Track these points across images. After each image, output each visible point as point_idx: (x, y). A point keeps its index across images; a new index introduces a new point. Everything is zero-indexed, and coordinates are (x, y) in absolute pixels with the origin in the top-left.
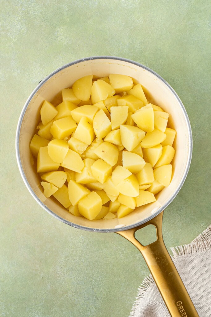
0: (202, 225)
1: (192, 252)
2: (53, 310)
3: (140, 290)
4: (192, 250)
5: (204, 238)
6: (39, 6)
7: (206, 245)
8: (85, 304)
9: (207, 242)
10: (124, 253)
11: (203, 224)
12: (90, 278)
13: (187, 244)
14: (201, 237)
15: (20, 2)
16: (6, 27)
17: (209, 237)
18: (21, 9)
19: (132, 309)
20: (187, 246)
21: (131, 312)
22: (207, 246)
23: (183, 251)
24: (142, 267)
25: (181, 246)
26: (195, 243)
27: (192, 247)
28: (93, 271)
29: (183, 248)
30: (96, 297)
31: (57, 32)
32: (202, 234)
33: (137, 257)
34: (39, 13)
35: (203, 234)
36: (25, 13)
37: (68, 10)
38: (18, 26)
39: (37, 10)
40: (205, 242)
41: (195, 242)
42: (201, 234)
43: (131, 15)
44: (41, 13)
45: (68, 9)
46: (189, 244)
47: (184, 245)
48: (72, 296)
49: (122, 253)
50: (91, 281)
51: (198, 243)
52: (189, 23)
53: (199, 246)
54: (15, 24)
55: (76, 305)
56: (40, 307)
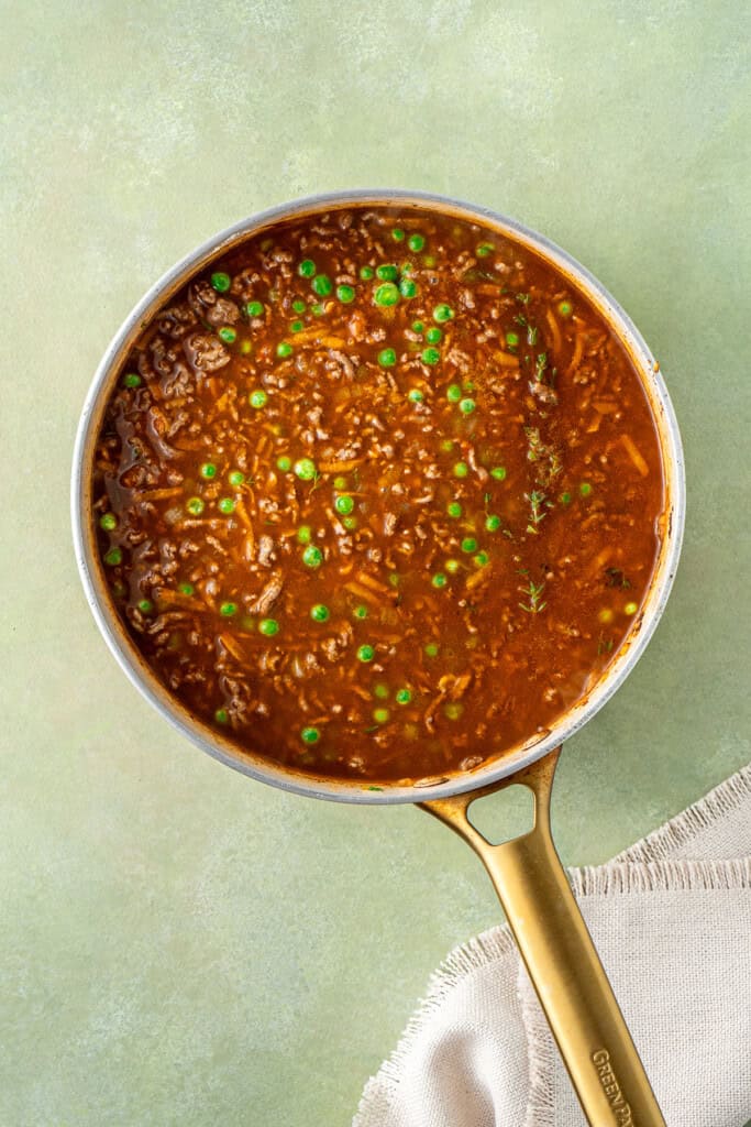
1: (609, 890)
2: (171, 1002)
3: (437, 981)
4: (609, 885)
5: (649, 853)
6: (244, 75)
7: (653, 872)
8: (267, 996)
9: (659, 867)
10: (403, 865)
11: (656, 811)
12: (291, 923)
13: (596, 866)
14: (643, 850)
15: (189, 55)
16: (135, 129)
17: (666, 852)
18: (189, 78)
19: (404, 1033)
20: (594, 871)
21: (400, 1042)
22: (655, 878)
23: (580, 883)
24: (450, 914)
25: (578, 869)
26: (622, 867)
27: (610, 878)
28: (304, 905)
29: (583, 873)
30: (303, 980)
31: (290, 164)
32: (646, 841)
33: (440, 880)
34: (243, 95)
35: (649, 842)
36: (201, 92)
37: (333, 101)
38: (174, 130)
39: (237, 87)
40: (652, 866)
41: (622, 861)
42: (642, 841)
43: (526, 138)
44: (249, 97)
45: (332, 96)
46: (602, 864)
47: (586, 868)
48: (233, 969)
49: (397, 864)
50: (294, 933)
51: (629, 867)
53: (631, 876)
54: (166, 122)
55: (240, 997)
56: (132, 989)
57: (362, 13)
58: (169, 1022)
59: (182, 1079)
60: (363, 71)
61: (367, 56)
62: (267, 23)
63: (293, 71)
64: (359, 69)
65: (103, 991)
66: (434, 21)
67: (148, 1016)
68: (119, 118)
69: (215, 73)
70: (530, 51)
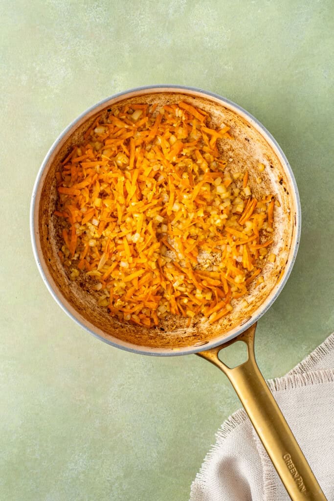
0: (304, 349)
1: (287, 388)
2: (102, 453)
3: (218, 435)
4: (287, 385)
5: (303, 369)
6: (90, 44)
7: (306, 378)
8: (144, 446)
9: (307, 374)
10: (197, 383)
12: (151, 413)
13: (280, 378)
14: (300, 368)
16: (45, 73)
17: (310, 368)
19: (204, 460)
20: (279, 380)
21: (203, 464)
22: (306, 380)
23: (274, 386)
24: (220, 402)
25: (272, 380)
26: (291, 377)
27: (287, 382)
28: (156, 405)
29: (275, 381)
30: (159, 438)
31: (115, 81)
32: (301, 364)
33: (215, 388)
34: (91, 53)
38: (62, 72)
39: (87, 50)
40: (304, 375)
41: (291, 374)
42: (299, 364)
43: (217, 58)
44: (94, 54)
45: (130, 49)
46: (283, 376)
47: (275, 379)
48: (128, 436)
49: (195, 382)
50: (153, 417)
51: (294, 377)
52: (297, 71)
53: (296, 380)
54: (58, 68)
55: (132, 448)
56: (85, 449)
57: (139, 12)
58: (103, 463)
59: (111, 486)
60: (142, 37)
61: (143, 30)
62: (97, 20)
63: (111, 40)
64: (140, 36)
65: (73, 452)
66: (171, 11)
67: (93, 461)
68: (37, 69)
69: (77, 45)
70: (214, 19)
